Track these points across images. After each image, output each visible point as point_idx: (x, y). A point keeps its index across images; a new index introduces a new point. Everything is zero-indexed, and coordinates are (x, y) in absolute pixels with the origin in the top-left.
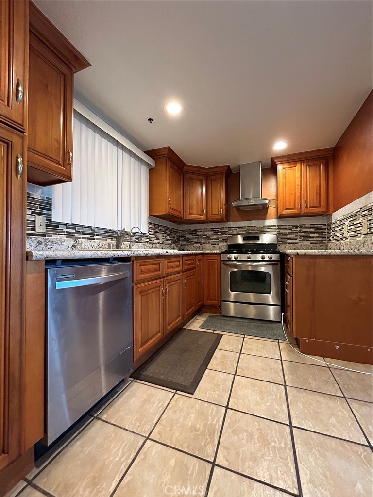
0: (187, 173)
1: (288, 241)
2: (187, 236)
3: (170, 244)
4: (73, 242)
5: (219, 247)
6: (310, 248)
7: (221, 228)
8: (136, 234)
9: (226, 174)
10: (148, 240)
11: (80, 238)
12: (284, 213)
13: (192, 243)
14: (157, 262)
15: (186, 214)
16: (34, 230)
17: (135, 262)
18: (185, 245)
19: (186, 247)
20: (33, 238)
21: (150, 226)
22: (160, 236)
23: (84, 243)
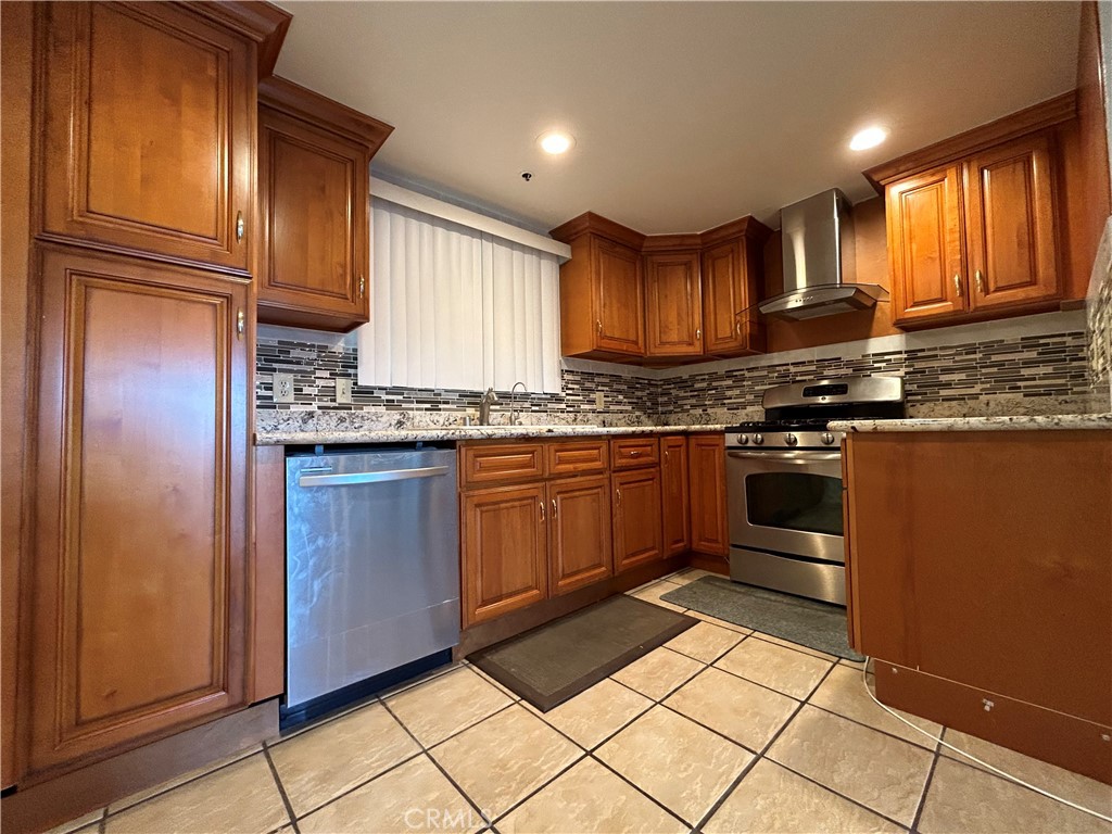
0: (652, 253)
1: (944, 393)
2: (674, 392)
3: (626, 411)
4: (398, 417)
5: (747, 415)
6: (1022, 410)
7: (749, 370)
8: (533, 396)
9: (747, 238)
10: (563, 406)
11: (412, 409)
12: (907, 316)
13: (685, 407)
14: (530, 449)
15: (652, 346)
16: (335, 401)
17: (463, 450)
18: (670, 412)
19: (673, 417)
20: (332, 412)
21: (567, 377)
22: (598, 396)
23: (418, 417)
